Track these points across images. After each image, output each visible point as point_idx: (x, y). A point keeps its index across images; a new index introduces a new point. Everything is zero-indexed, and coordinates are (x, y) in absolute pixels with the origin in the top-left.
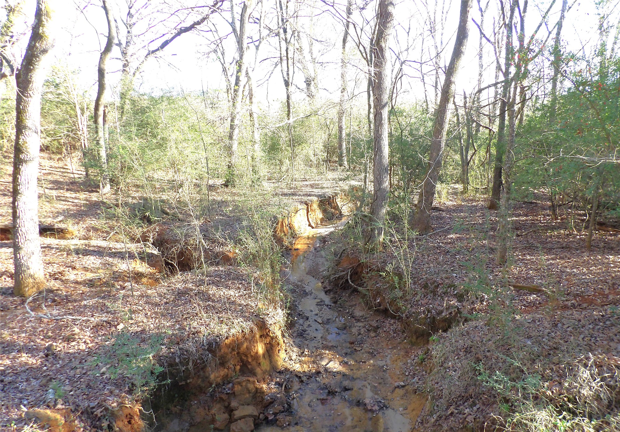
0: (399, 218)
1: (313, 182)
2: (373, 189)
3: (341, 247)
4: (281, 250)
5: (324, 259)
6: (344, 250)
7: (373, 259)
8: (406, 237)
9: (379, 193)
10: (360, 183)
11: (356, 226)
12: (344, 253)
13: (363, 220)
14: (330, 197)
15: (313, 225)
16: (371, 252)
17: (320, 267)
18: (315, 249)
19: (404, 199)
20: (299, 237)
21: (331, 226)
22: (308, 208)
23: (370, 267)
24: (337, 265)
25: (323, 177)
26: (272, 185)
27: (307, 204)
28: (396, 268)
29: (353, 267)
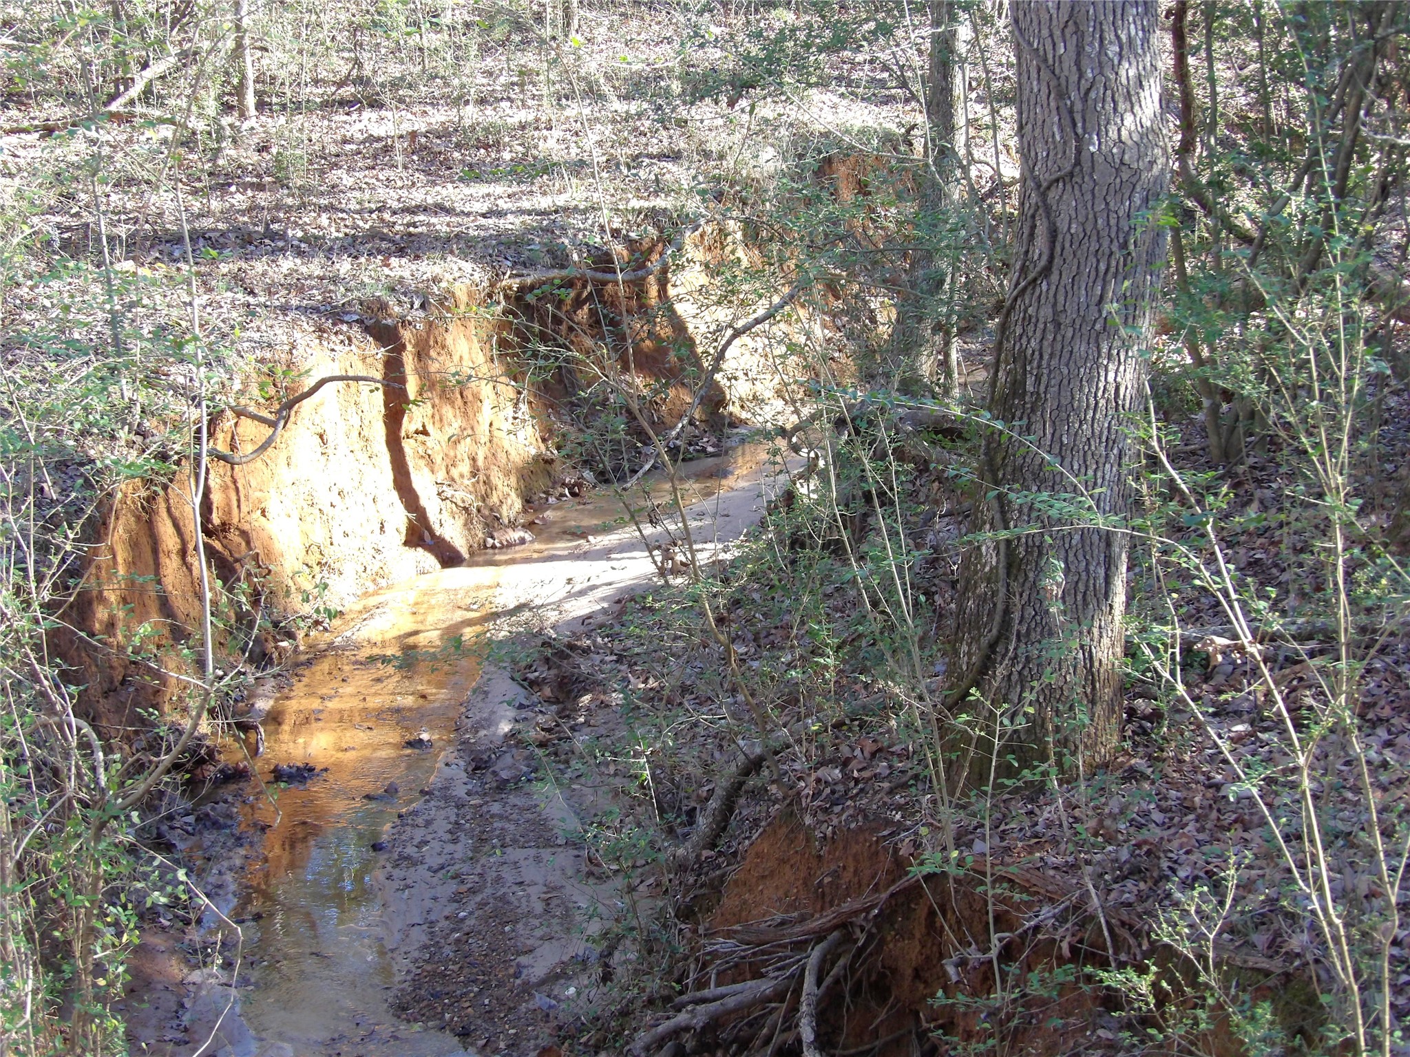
0: (1273, 443)
1: (439, 117)
2: (1011, 170)
3: (722, 740)
4: (140, 786)
5: (564, 858)
6: (754, 765)
7: (1037, 840)
8: (1343, 617)
9: (1067, 204)
10: (886, 119)
11: (861, 528)
12: (758, 794)
13: (923, 467)
14: (603, 260)
15: (453, 531)
16: (1006, 770)
17: (524, 933)
18: (479, 765)
19: (1314, 257)
20: (316, 655)
21: (627, 534)
22: (393, 368)
23: (1002, 921)
24: (686, 913)
25: (529, 59)
26: (32, 149)
27: (386, 335)
28: (1261, 921)
29: (844, 925)
